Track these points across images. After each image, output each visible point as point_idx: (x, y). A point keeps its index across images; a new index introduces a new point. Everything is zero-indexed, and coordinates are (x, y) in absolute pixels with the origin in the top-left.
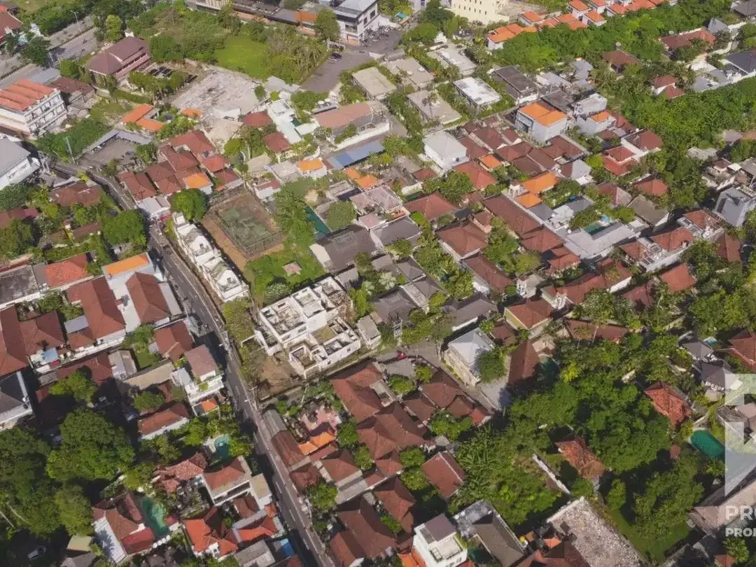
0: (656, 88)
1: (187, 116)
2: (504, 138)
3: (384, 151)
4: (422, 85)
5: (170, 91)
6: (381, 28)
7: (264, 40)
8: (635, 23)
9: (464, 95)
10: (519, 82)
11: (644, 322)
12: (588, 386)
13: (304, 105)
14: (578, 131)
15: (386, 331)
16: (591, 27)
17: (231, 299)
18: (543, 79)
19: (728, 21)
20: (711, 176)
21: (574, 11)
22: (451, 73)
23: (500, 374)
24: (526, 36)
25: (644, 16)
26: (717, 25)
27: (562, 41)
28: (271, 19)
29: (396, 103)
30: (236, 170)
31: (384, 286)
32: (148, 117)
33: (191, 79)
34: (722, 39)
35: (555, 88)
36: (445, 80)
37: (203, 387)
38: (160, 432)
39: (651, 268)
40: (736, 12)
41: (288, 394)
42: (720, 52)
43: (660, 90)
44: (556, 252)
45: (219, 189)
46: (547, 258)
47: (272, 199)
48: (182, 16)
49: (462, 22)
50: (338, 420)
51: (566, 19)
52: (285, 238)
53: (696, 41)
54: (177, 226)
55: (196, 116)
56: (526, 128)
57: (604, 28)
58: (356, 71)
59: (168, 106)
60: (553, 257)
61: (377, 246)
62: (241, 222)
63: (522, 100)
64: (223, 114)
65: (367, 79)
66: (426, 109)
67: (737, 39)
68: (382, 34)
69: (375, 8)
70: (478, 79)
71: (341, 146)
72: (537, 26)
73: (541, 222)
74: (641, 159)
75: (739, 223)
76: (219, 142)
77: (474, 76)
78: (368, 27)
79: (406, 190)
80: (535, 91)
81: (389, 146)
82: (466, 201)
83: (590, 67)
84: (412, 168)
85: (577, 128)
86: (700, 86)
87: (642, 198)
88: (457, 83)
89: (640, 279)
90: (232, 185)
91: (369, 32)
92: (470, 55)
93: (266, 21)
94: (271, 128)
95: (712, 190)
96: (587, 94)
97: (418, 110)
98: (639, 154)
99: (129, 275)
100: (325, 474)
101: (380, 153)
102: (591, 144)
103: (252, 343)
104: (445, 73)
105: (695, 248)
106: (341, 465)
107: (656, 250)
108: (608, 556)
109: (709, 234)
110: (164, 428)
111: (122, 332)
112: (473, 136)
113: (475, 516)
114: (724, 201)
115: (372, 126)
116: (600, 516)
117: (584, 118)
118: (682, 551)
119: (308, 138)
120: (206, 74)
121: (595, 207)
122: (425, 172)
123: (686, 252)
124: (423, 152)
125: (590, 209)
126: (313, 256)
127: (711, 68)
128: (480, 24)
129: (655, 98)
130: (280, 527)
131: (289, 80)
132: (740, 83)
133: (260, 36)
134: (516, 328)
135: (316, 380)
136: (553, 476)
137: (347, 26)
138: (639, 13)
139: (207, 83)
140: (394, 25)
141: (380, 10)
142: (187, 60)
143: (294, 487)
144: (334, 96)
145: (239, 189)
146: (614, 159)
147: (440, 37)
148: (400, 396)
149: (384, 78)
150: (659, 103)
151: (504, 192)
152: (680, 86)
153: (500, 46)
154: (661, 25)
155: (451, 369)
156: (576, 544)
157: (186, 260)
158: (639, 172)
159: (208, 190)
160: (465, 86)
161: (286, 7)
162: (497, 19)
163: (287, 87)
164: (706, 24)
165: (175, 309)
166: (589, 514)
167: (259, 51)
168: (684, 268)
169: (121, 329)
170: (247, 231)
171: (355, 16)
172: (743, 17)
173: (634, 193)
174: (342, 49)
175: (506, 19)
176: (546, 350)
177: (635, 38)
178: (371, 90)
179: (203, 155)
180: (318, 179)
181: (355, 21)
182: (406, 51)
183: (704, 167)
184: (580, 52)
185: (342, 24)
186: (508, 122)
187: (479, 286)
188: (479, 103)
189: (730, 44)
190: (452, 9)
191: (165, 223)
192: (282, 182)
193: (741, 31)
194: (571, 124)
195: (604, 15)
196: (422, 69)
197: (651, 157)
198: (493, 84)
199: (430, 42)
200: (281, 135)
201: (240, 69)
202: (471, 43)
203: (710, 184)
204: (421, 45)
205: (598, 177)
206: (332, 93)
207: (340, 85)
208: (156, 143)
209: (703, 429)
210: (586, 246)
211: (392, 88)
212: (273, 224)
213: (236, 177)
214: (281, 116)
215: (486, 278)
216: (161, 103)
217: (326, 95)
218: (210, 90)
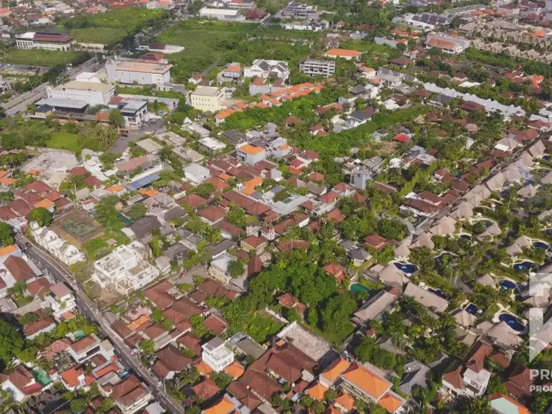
0: (313, 131)
1: (32, 174)
2: (231, 165)
3: (160, 179)
4: (179, 144)
5: (18, 163)
6: (150, 119)
7: (76, 133)
8: (298, 103)
9: (205, 146)
10: (237, 137)
11: (318, 238)
12: (291, 270)
13: (107, 161)
14: (273, 158)
15: (174, 263)
16: (274, 107)
17: (74, 262)
18: (249, 134)
19: (347, 98)
20: (346, 168)
21: (264, 101)
22: (196, 136)
23: (241, 273)
24: (237, 114)
25: (303, 99)
26: (342, 100)
27: (259, 115)
28: (79, 120)
29: (165, 154)
30: (68, 198)
31: (169, 242)
32: (6, 177)
33: (30, 157)
34: (346, 107)
35: (257, 138)
36: (193, 141)
37: (63, 306)
38: (37, 334)
39: (319, 213)
40: (351, 93)
41: (117, 304)
42: (347, 113)
43: (315, 133)
44: (266, 213)
45: (58, 209)
46: (262, 217)
47: (93, 210)
48: (20, 124)
49: (200, 112)
50: (150, 312)
51: (259, 105)
52: (105, 229)
53: (333, 109)
54: (34, 230)
55: (38, 173)
56: (243, 158)
57: (281, 107)
58: (138, 141)
59: (18, 171)
60: (266, 215)
61: (162, 224)
62: (75, 224)
63: (239, 146)
64: (55, 170)
65: (145, 144)
66: (183, 155)
67: (354, 106)
68: (152, 123)
69: (146, 108)
70: (212, 138)
71: (134, 180)
72: (243, 109)
73: (257, 201)
74: (309, 165)
75: (363, 187)
76: (55, 185)
77: (210, 136)
78: (142, 119)
79: (177, 196)
80: (246, 141)
81: (162, 176)
82: (213, 196)
83: (276, 126)
84: (179, 186)
85: (272, 156)
86: (337, 130)
87: (311, 182)
88: (200, 141)
89: (314, 219)
90: (67, 207)
91: (143, 122)
92: (205, 127)
93: (77, 122)
94: (88, 174)
95: (349, 175)
96: (275, 138)
97: (178, 156)
98: (306, 163)
99: (5, 257)
100: (146, 336)
101: (158, 180)
102: (281, 162)
103: (91, 283)
104: (192, 137)
105: (342, 201)
106: (155, 329)
107: (321, 204)
108: (313, 347)
109: (348, 193)
110: (40, 331)
111: (5, 289)
112: (213, 166)
113: (237, 340)
114: (353, 177)
115: (151, 167)
116: (306, 329)
117: (275, 149)
118: (351, 338)
119: (112, 177)
120: (41, 153)
121: (286, 190)
122: (186, 186)
123: (336, 204)
124: (184, 176)
125: (284, 191)
126: (124, 234)
127: (343, 121)
128: (210, 112)
129: (313, 137)
130: (121, 366)
131: (96, 149)
132: (359, 126)
133: (74, 130)
134: (248, 251)
135: (134, 295)
136: (278, 316)
137: (129, 119)
138: (299, 98)
139: (42, 158)
140: (158, 117)
141: (149, 110)
142: (27, 147)
143: (127, 346)
144: (126, 155)
145: (71, 208)
146: (294, 167)
147: (187, 120)
148: (186, 294)
149: (155, 143)
150: (316, 140)
151: (234, 189)
152: (327, 130)
153: (223, 120)
154: (312, 102)
155: (214, 277)
156: (294, 343)
157: (42, 248)
158: (309, 171)
159: (52, 210)
160: (205, 142)
161: (89, 114)
162: (219, 108)
163: (95, 153)
164: (337, 101)
165: (38, 272)
166: (300, 331)
167: (74, 138)
168: (337, 211)
169: (3, 287)
170: (79, 229)
171: (134, 112)
172: (355, 95)
173: (307, 180)
174: (127, 131)
175: (225, 108)
176: (267, 261)
177: (299, 110)
178: (148, 149)
179: (46, 193)
180: (122, 196)
181: (134, 115)
182: (168, 128)
183: (342, 165)
184: (269, 119)
185: (126, 118)
186: (233, 158)
187: (225, 235)
188: (214, 149)
189: (351, 109)
190: (193, 105)
191: (25, 231)
192: (99, 200)
193: (356, 101)
194: (269, 153)
195: (280, 101)
196: (178, 136)
197: (313, 164)
198: (220, 139)
199: (181, 123)
200: (95, 178)
201: (63, 148)
202: (206, 121)
203: (347, 172)
204: (176, 124)
205: (286, 176)
206: (125, 154)
207: (129, 148)
208: (12, 191)
209: (356, 283)
210: (283, 208)
211: (161, 147)
212: (96, 223)
213: (68, 202)
214: (93, 166)
215: (228, 230)
216: (13, 170)
217: (121, 155)
218: (45, 161)
